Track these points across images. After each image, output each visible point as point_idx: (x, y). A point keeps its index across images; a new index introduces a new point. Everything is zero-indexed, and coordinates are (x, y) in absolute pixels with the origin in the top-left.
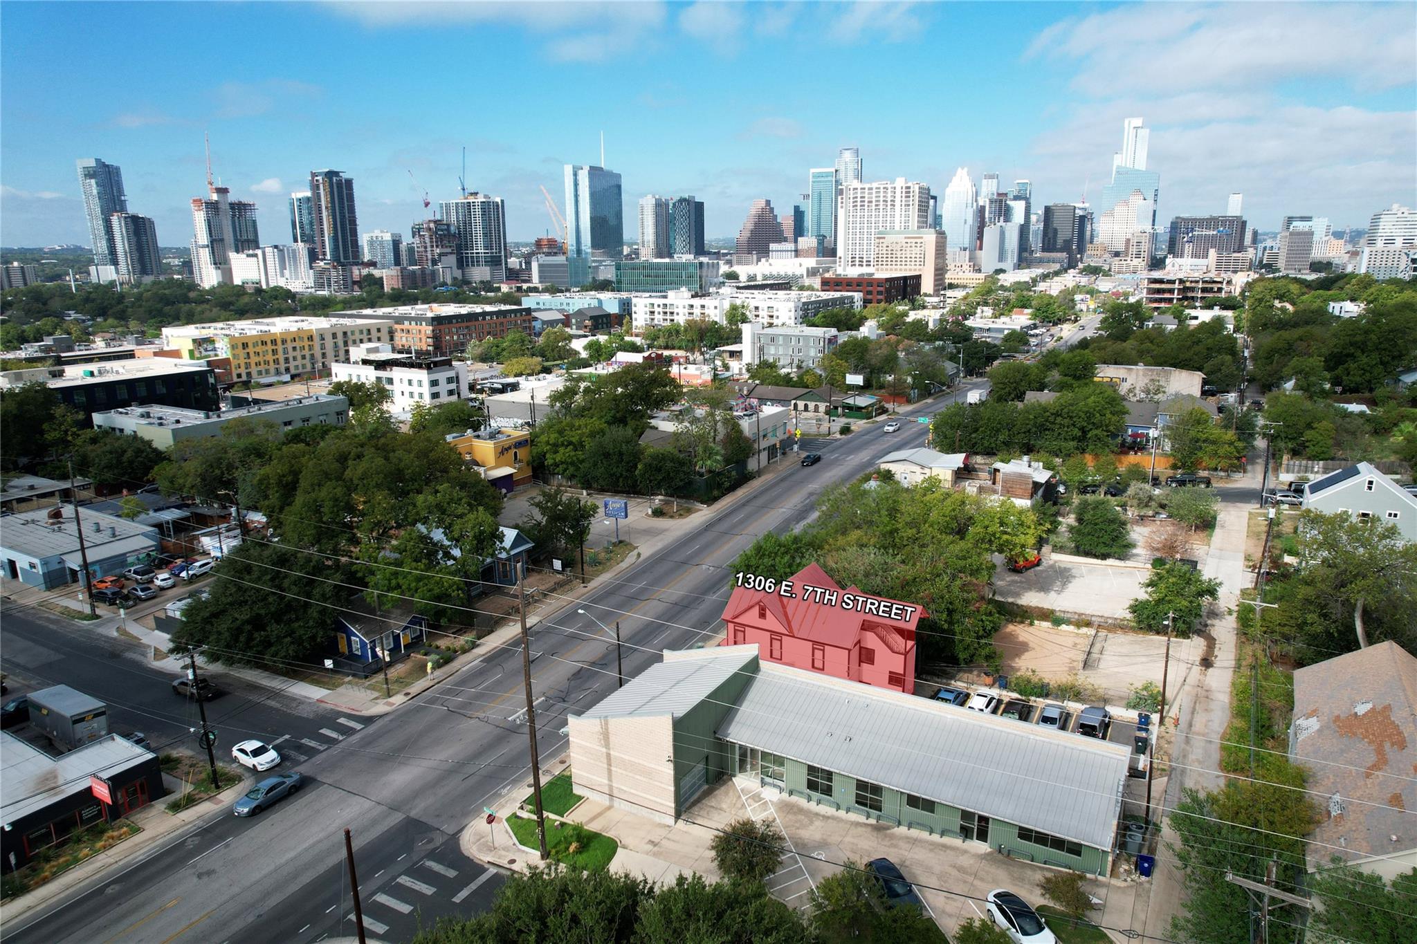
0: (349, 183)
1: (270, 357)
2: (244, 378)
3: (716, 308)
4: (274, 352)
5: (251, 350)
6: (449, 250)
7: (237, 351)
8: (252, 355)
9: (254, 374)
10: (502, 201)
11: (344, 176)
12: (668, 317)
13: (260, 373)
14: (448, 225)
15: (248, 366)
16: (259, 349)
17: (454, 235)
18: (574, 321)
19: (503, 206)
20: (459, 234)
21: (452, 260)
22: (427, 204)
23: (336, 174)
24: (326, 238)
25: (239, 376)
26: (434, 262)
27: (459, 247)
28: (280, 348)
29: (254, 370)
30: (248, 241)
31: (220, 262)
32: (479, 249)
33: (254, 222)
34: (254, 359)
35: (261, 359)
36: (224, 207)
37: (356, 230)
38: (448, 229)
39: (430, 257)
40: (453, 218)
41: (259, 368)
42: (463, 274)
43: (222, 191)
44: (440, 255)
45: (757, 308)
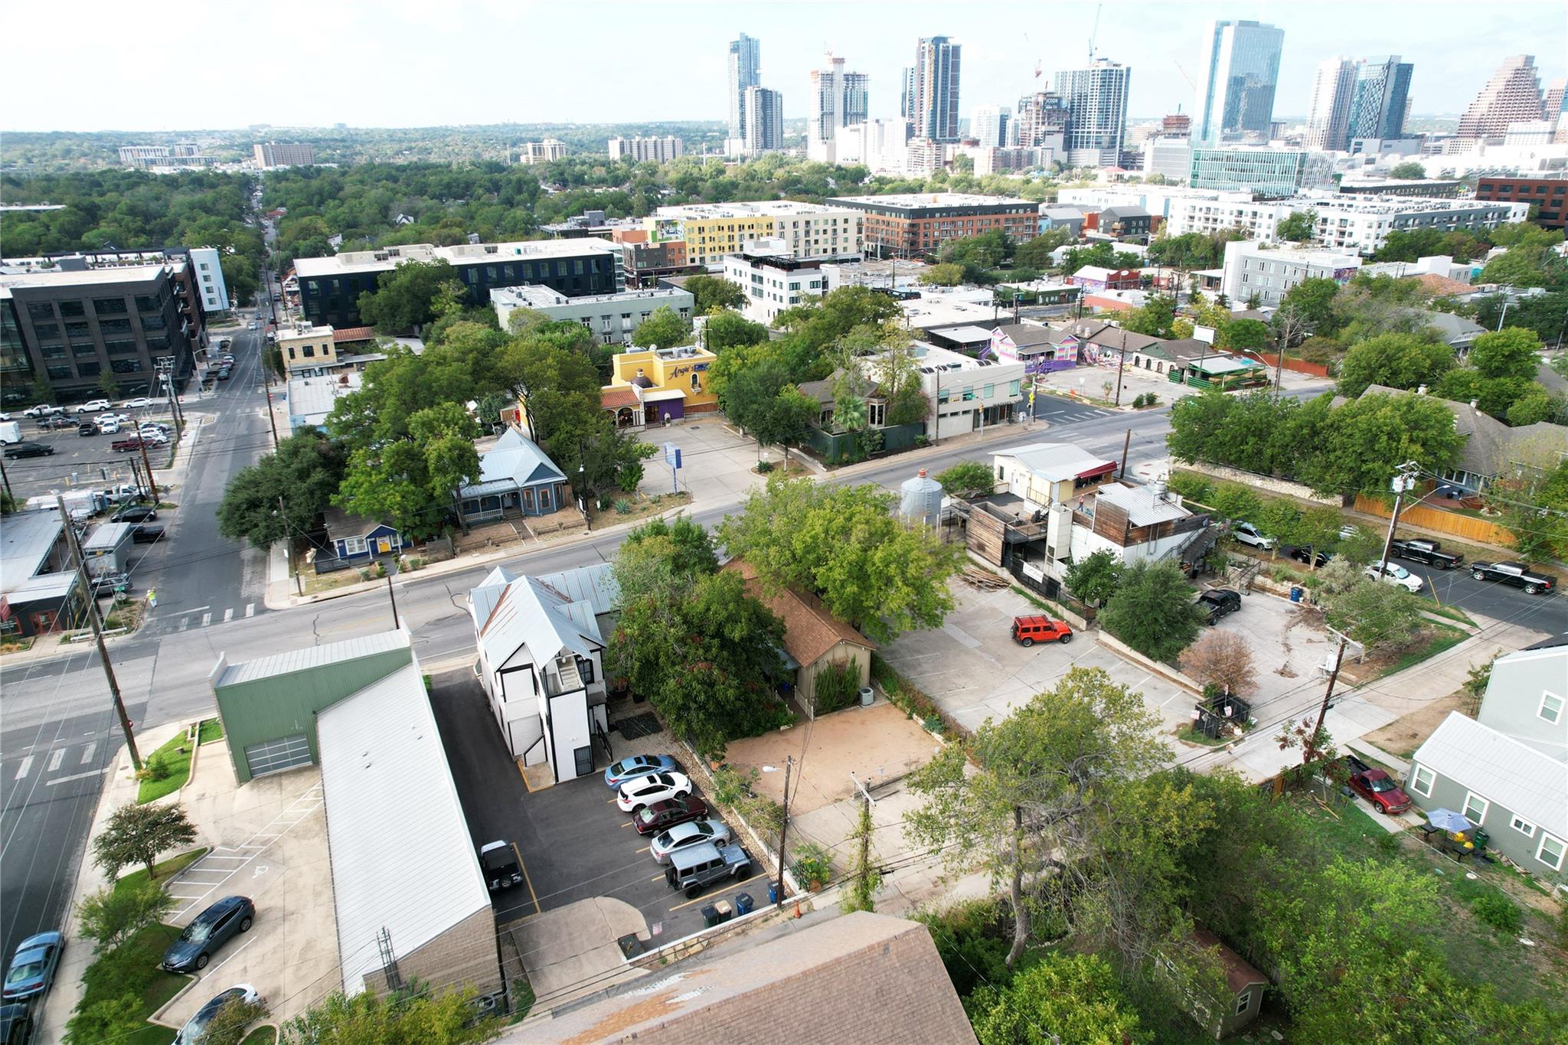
0: (956, 50)
1: (726, 244)
2: (697, 263)
3: (1271, 216)
4: (731, 238)
5: (707, 234)
6: (1057, 128)
7: (692, 236)
8: (707, 240)
9: (708, 260)
10: (1128, 70)
11: (952, 42)
12: (1210, 225)
13: (714, 259)
14: (1060, 99)
15: (702, 250)
16: (715, 234)
17: (1065, 111)
18: (1102, 222)
19: (1128, 75)
20: (1072, 109)
21: (1059, 139)
22: (1038, 74)
23: (944, 40)
24: (924, 113)
25: (693, 260)
26: (1037, 142)
27: (1069, 126)
28: (736, 234)
29: (708, 255)
30: (857, 114)
31: (826, 137)
32: (1092, 125)
33: (865, 95)
34: (708, 245)
35: (716, 244)
36: (839, 79)
37: (957, 103)
38: (1058, 104)
39: (1033, 136)
40: (1069, 89)
41: (713, 254)
42: (1069, 158)
43: (839, 61)
44: (1046, 134)
45: (1325, 221)
